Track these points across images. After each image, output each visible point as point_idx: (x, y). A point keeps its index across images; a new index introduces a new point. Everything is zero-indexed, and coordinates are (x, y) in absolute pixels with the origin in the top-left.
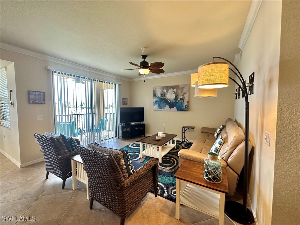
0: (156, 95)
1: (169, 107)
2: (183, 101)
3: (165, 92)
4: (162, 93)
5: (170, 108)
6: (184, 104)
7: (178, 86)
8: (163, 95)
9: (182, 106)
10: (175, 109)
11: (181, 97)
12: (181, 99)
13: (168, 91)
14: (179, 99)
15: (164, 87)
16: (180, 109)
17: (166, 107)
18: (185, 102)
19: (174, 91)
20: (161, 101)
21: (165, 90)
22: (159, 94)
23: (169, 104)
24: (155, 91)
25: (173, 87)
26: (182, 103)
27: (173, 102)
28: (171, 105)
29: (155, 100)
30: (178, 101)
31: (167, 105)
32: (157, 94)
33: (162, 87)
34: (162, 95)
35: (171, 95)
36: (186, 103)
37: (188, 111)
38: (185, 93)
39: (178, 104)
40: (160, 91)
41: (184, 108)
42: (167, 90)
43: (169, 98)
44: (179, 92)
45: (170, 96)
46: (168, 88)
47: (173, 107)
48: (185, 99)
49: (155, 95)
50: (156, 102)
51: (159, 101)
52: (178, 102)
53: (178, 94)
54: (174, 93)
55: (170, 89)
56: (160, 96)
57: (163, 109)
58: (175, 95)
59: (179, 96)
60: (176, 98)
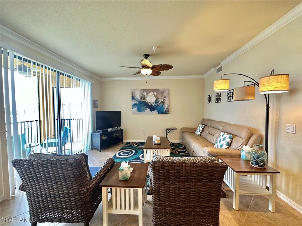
0: (135, 97)
1: (149, 110)
2: (164, 105)
3: (145, 94)
4: (142, 96)
5: (151, 111)
6: (165, 107)
7: (159, 89)
8: (143, 98)
9: (163, 109)
10: (156, 111)
11: (162, 100)
12: (162, 102)
13: (148, 94)
14: (160, 103)
15: (144, 90)
16: (161, 112)
17: (146, 110)
18: (165, 105)
19: (154, 95)
20: (141, 104)
21: (145, 93)
22: (138, 96)
23: (149, 106)
24: (133, 93)
25: (153, 91)
26: (162, 106)
27: (154, 105)
28: (152, 108)
29: (134, 103)
30: (158, 104)
31: (147, 108)
32: (136, 96)
33: (142, 90)
34: (141, 98)
35: (152, 98)
36: (166, 106)
37: (168, 113)
38: (165, 97)
39: (158, 107)
40: (140, 93)
41: (165, 110)
42: (147, 93)
43: (149, 101)
44: (160, 96)
45: (151, 99)
46: (148, 91)
47: (154, 110)
48: (165, 102)
49: (133, 98)
50: (135, 105)
51: (138, 104)
52: (159, 105)
53: (158, 97)
54: (155, 97)
55: (150, 92)
56: (139, 99)
57: (142, 113)
58: (156, 98)
59: (160, 100)
60: (156, 102)
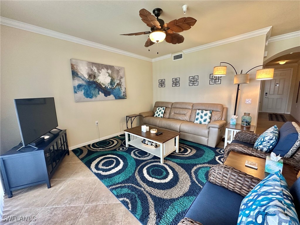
0: (79, 74)
1: (103, 94)
2: (121, 87)
3: (96, 71)
4: (91, 73)
5: (106, 95)
6: (122, 91)
7: (113, 66)
8: (92, 75)
9: (120, 93)
10: (112, 97)
11: (118, 82)
12: (118, 84)
13: (100, 72)
14: (116, 85)
15: (93, 64)
16: (119, 97)
17: (99, 94)
18: (122, 88)
19: (108, 73)
20: (90, 85)
21: (95, 69)
22: (84, 71)
23: (104, 90)
24: (75, 67)
25: (107, 67)
26: (119, 89)
27: (109, 88)
28: (107, 92)
29: (77, 82)
30: (114, 86)
31: (100, 92)
32: (81, 72)
33: (89, 62)
34: (90, 76)
35: (106, 78)
36: (123, 90)
37: (126, 98)
38: (121, 78)
39: (115, 91)
40: (87, 68)
41: (122, 95)
42: (99, 70)
43: (102, 82)
44: (115, 76)
45: (104, 79)
46: (100, 66)
47: (110, 95)
48: (122, 84)
49: (75, 74)
50: (80, 86)
51: (85, 86)
52: (115, 88)
53: (114, 77)
54: (109, 76)
55: (102, 68)
56: (87, 77)
57: (94, 99)
58: (110, 78)
59: (115, 80)
60: (112, 83)
